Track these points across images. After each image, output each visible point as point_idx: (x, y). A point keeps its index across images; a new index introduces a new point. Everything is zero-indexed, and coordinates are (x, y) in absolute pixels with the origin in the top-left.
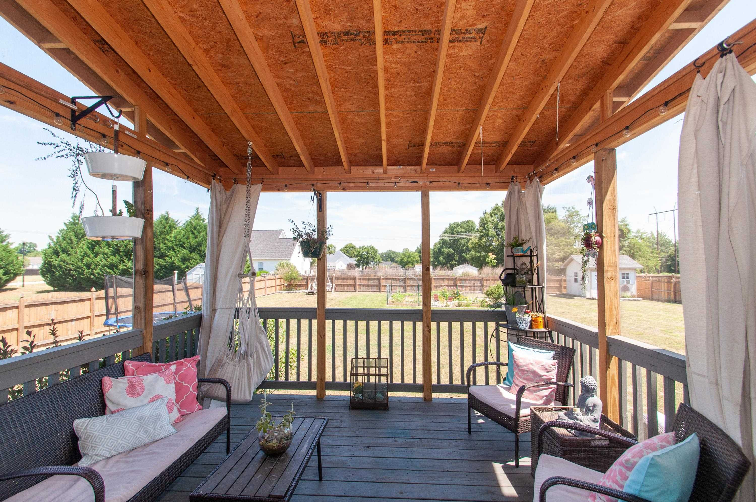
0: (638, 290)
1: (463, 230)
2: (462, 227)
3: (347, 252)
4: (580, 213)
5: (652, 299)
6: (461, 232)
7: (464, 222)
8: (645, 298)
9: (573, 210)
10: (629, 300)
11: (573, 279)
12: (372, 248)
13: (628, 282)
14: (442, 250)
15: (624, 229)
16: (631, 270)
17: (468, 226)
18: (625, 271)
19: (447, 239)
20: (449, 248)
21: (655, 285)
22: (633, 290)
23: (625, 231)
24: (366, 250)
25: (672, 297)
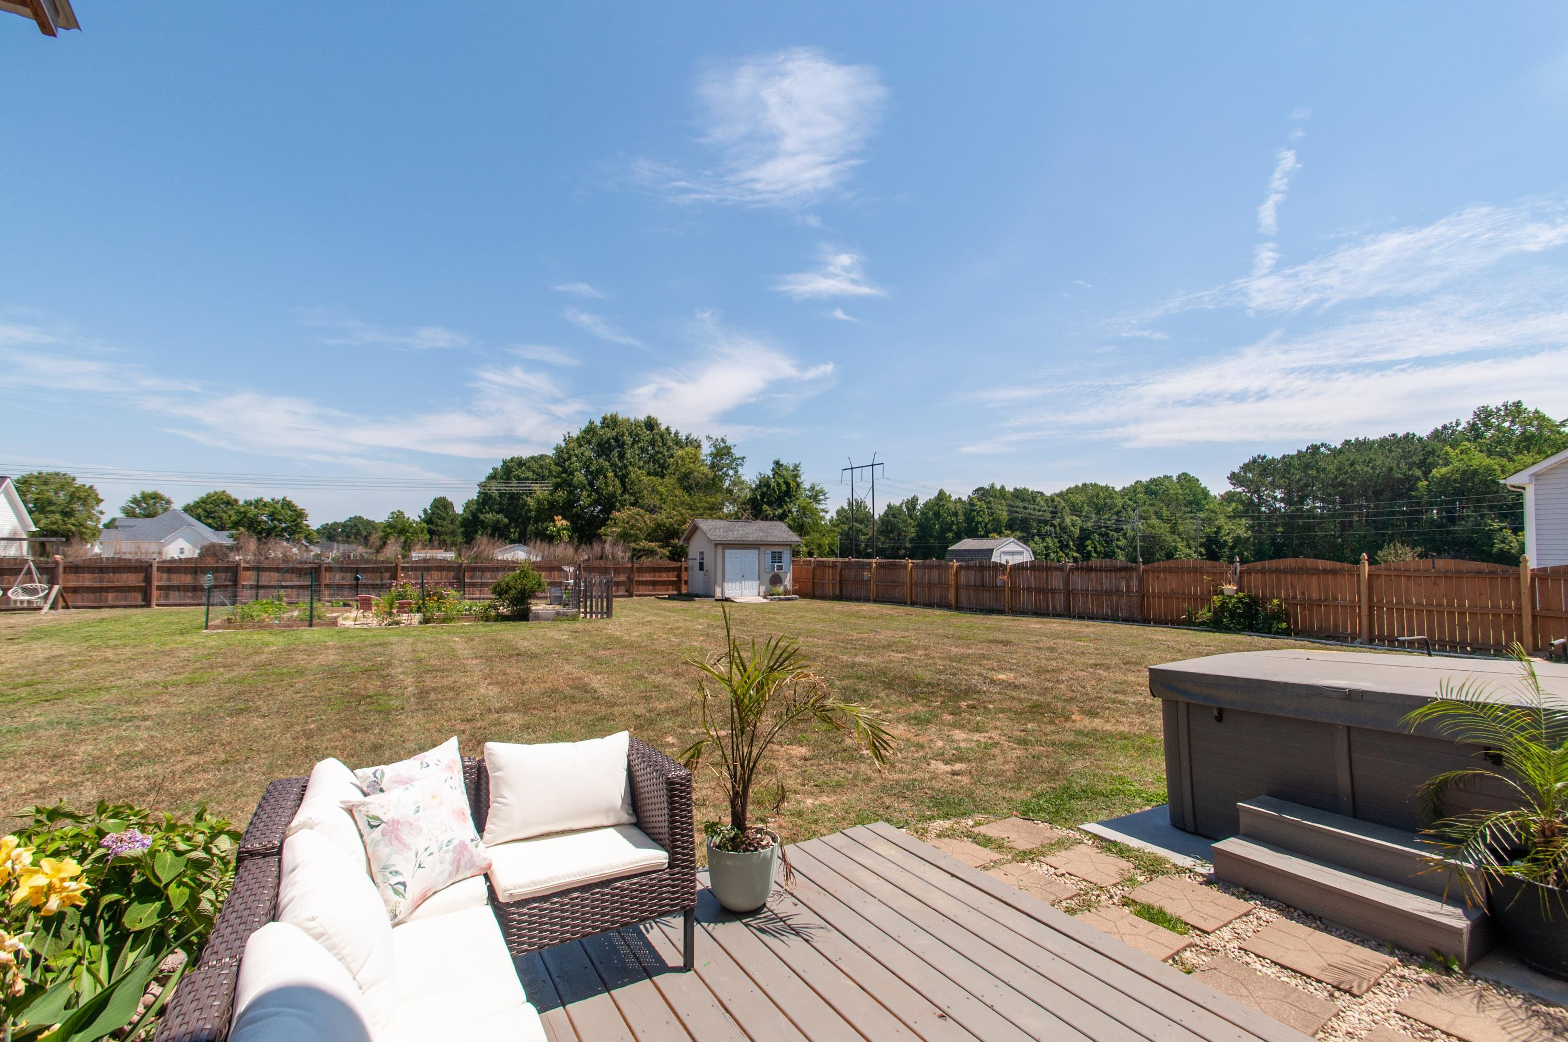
0: (795, 580)
1: (530, 474)
2: (529, 468)
3: (209, 514)
4: (733, 451)
5: (813, 596)
6: (527, 479)
7: (533, 458)
8: (803, 595)
9: (722, 445)
10: (780, 599)
11: (696, 564)
12: (287, 504)
13: (780, 568)
14: (482, 517)
15: (791, 482)
16: (785, 548)
17: (541, 467)
18: (777, 549)
19: (495, 494)
20: (498, 513)
21: (817, 572)
22: (788, 581)
23: (792, 484)
24: (267, 511)
25: (837, 592)
